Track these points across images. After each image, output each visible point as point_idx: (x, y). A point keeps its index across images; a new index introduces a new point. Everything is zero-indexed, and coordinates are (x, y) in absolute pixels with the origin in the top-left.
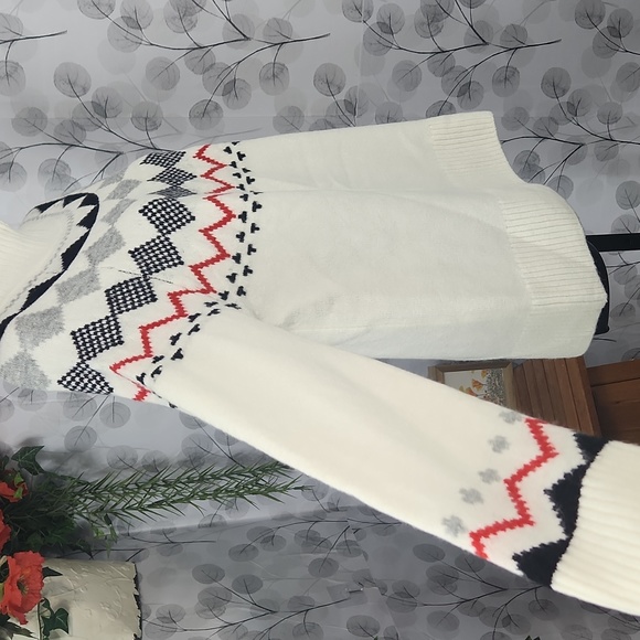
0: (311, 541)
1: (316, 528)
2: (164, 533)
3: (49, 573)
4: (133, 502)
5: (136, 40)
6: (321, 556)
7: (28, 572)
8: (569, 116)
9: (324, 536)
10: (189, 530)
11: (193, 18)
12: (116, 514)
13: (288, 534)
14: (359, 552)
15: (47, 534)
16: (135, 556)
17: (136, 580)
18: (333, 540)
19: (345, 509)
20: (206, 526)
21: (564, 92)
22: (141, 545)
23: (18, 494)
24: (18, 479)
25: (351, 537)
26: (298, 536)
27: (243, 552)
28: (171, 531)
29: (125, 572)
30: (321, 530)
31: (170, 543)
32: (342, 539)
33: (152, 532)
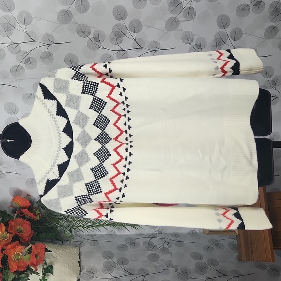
0: (150, 246)
1: (152, 240)
2: (92, 236)
3: (47, 250)
4: (81, 224)
5: (98, 46)
6: (153, 252)
7: (39, 251)
8: (272, 86)
9: (155, 244)
10: (102, 236)
11: (121, 39)
12: (74, 228)
13: (141, 242)
14: (168, 252)
15: (47, 234)
16: (80, 244)
17: (80, 255)
18: (158, 247)
19: (165, 234)
20: (108, 235)
21: (271, 76)
22: (82, 240)
23: (37, 218)
24: (38, 212)
25: (166, 246)
26: (145, 243)
27: (122, 247)
28: (95, 235)
29: (76, 251)
30: (155, 241)
31: (94, 241)
32: (162, 246)
33: (87, 235)
